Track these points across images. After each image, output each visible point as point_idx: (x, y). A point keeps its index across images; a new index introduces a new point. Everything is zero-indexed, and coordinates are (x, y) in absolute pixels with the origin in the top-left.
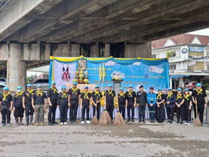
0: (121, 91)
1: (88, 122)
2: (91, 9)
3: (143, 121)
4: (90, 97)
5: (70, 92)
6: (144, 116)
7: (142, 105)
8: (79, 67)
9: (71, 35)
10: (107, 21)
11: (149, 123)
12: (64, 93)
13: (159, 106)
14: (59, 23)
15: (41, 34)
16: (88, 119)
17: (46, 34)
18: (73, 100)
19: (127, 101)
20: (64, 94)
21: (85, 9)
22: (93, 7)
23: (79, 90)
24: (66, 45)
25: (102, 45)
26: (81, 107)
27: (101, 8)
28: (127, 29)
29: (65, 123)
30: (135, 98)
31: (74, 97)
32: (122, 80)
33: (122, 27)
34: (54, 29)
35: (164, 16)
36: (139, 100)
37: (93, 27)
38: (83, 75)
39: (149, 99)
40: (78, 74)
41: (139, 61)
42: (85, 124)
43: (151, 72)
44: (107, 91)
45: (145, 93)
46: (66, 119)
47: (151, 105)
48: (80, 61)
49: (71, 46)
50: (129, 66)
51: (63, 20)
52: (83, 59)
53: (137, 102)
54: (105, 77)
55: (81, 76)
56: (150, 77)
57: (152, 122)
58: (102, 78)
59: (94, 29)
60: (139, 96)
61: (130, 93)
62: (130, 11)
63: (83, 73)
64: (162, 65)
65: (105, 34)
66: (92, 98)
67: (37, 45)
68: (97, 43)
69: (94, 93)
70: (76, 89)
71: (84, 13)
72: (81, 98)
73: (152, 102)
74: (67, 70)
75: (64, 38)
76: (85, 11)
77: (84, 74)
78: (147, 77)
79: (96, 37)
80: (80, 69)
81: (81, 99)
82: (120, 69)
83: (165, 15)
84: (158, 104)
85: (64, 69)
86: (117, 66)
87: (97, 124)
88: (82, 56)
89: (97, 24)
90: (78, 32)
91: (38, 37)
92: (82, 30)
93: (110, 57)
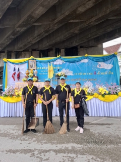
2: (37, 12)
8: (29, 67)
9: (29, 43)
10: (56, 25)
14: (16, 31)
15: (3, 44)
17: (8, 43)
21: (32, 13)
22: (39, 10)
24: (28, 52)
25: (58, 51)
27: (47, 10)
28: (77, 32)
33: (72, 31)
34: (13, 37)
35: (109, 14)
37: (45, 33)
40: (28, 73)
49: (32, 53)
50: (78, 64)
51: (17, 28)
55: (30, 74)
56: (98, 73)
59: (47, 34)
62: (75, 11)
65: (58, 39)
67: (4, 54)
68: (54, 49)
71: (33, 18)
75: (25, 46)
76: (33, 15)
77: (33, 73)
78: (95, 73)
79: (51, 43)
80: (30, 69)
82: (68, 67)
83: (110, 12)
86: (65, 64)
88: (31, 57)
89: (48, 29)
90: (35, 39)
91: (4, 46)
92: (37, 36)
93: (58, 56)
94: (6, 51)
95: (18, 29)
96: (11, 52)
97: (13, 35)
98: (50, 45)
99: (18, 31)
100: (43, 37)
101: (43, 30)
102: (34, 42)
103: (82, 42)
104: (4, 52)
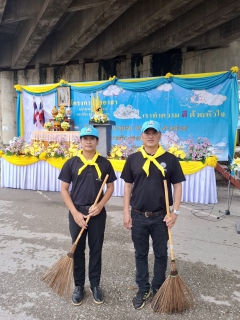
10: (116, 8)
14: (41, 26)
15: (27, 52)
24: (77, 66)
25: (137, 60)
33: (156, 16)
34: (40, 38)
38: (62, 116)
40: (56, 114)
41: (169, 82)
43: (194, 104)
50: (149, 94)
51: (41, 19)
52: (65, 86)
56: (192, 115)
59: (103, 27)
63: (62, 111)
64: (221, 86)
67: (35, 71)
68: (129, 56)
74: (41, 107)
75: (68, 53)
78: (185, 114)
85: (35, 107)
86: (125, 95)
89: (103, 15)
90: (82, 39)
91: (29, 56)
92: (86, 33)
93: (111, 79)
94: (37, 66)
95: (44, 23)
96: (47, 65)
97: (39, 35)
98: (118, 50)
99: (45, 27)
100: (97, 34)
101: (93, 20)
102: (82, 45)
103: (189, 38)
104: (33, 67)
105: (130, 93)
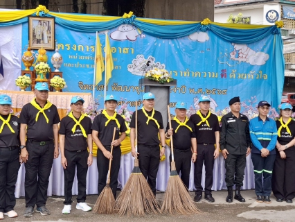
0: (181, 113)
1: (84, 206)
3: (239, 198)
4: (89, 132)
5: (27, 114)
6: (239, 185)
7: (238, 153)
8: (32, 39)
11: (256, 203)
12: (5, 117)
13: (283, 154)
16: (82, 197)
18: (38, 140)
19: (194, 141)
20: (6, 122)
23: (53, 107)
26: (60, 161)
29: (12, 214)
30: (217, 134)
31: (39, 130)
32: (173, 82)
36: (229, 140)
38: (46, 65)
39: (258, 135)
40: (32, 62)
42: (74, 214)
44: (140, 112)
45: (245, 118)
46: (13, 199)
47: (265, 151)
48: (34, 23)
52: (44, 16)
53: (224, 144)
54: (113, 72)
55: (42, 66)
56: (232, 75)
57: (264, 199)
58: (103, 74)
60: (228, 126)
61: (204, 120)
63: (45, 58)
66: (95, 133)
69: (102, 117)
70: (47, 106)
72: (60, 133)
73: (265, 144)
78: (224, 74)
80: (36, 46)
81: (62, 137)
82: (152, 53)
84: (282, 148)
87: (114, 212)
88: (41, 7)
93: (125, 15)
105: (153, 39)
